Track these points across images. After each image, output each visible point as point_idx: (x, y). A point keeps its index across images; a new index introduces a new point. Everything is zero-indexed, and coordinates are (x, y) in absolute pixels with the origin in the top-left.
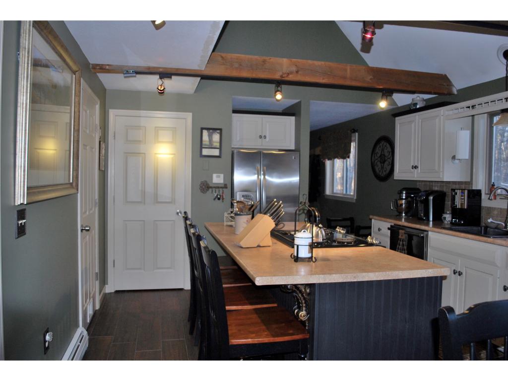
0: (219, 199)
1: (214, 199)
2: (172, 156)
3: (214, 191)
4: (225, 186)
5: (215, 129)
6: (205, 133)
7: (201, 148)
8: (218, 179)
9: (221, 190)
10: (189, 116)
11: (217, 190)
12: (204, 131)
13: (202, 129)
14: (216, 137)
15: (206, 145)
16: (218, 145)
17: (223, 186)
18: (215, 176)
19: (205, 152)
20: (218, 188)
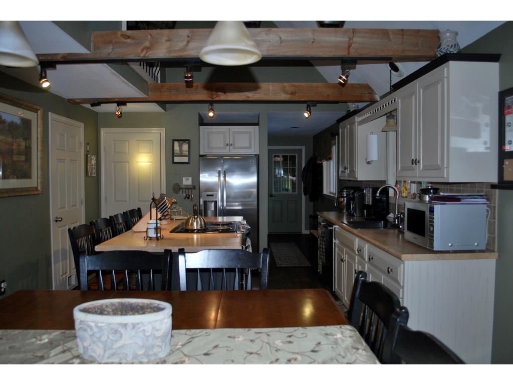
0: (188, 198)
1: (185, 198)
2: (150, 164)
3: (184, 192)
4: (194, 188)
5: (184, 141)
6: (176, 144)
7: (173, 156)
8: (187, 182)
9: (190, 190)
10: (163, 131)
11: (187, 190)
12: (175, 142)
13: (174, 140)
14: (185, 147)
15: (177, 154)
16: (187, 153)
17: (192, 187)
18: (184, 179)
19: (177, 159)
20: (187, 189)
